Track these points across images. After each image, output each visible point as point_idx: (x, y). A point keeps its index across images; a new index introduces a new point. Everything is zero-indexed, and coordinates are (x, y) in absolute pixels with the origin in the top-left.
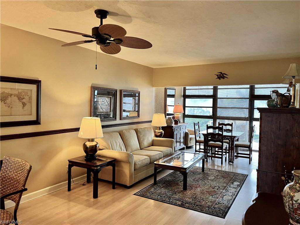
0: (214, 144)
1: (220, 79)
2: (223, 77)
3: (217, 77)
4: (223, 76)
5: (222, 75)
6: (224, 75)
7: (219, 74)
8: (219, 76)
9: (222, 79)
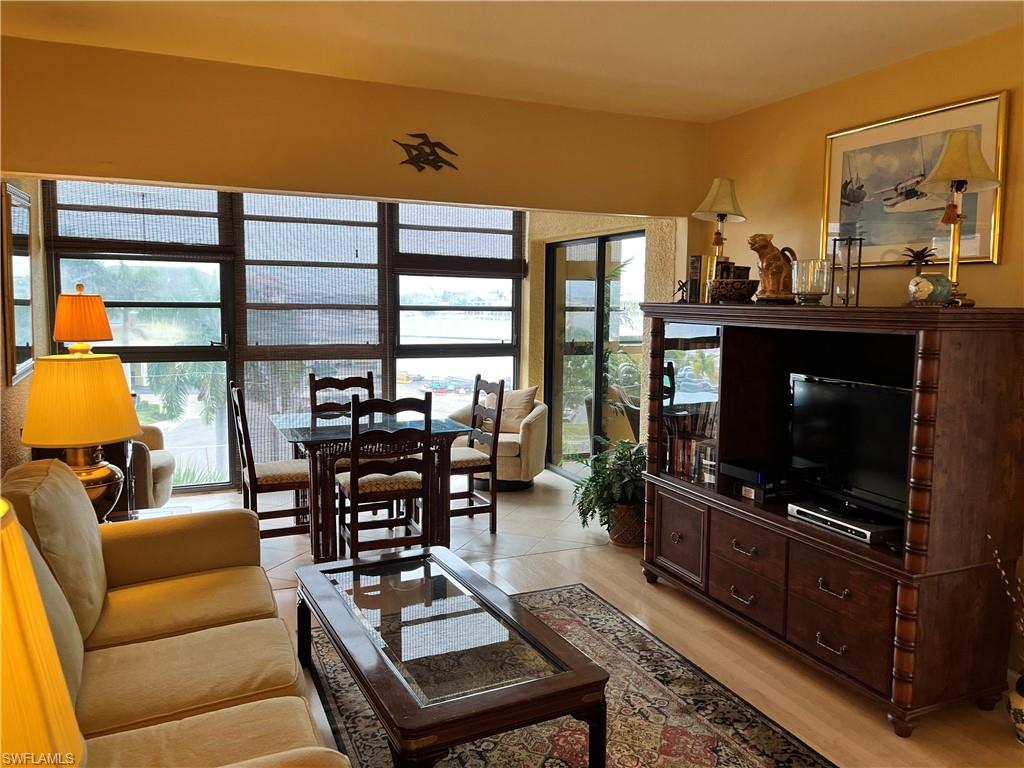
0: (384, 481)
1: (421, 169)
2: (437, 163)
3: (406, 158)
4: (434, 153)
5: (427, 150)
6: (438, 150)
7: (416, 142)
8: (414, 152)
9: (428, 169)
